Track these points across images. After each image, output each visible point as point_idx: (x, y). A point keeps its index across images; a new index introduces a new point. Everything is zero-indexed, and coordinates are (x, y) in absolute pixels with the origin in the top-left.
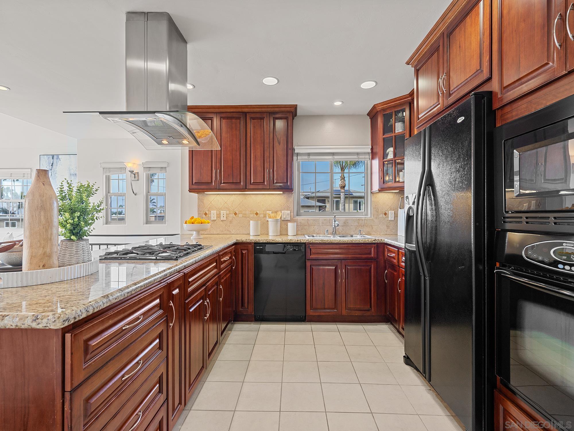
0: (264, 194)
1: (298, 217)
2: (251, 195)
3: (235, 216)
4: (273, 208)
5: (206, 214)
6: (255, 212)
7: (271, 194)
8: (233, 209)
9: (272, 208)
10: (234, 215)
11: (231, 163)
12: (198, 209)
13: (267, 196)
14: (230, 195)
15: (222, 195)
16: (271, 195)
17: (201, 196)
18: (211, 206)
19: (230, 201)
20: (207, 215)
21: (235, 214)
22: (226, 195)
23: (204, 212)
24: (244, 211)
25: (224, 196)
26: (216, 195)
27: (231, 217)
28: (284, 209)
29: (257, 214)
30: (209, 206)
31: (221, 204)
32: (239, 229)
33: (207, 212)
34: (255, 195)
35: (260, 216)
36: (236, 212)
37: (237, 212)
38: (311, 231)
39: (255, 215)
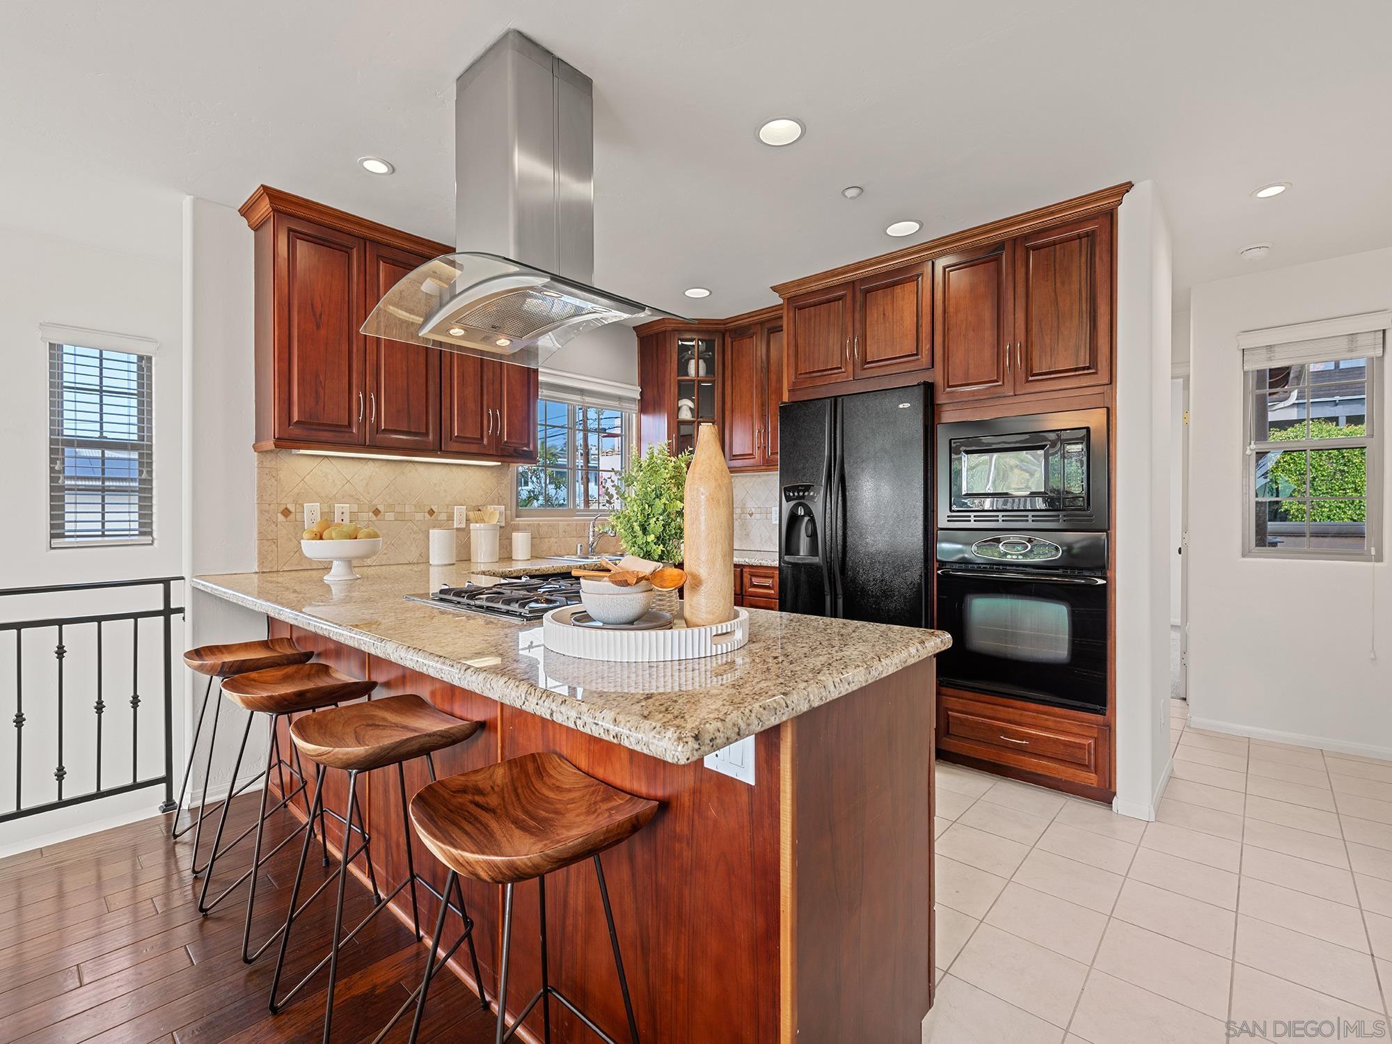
0: (447, 464)
1: (518, 519)
2: (417, 466)
3: (374, 518)
4: (468, 498)
5: (286, 512)
6: (427, 509)
7: (465, 465)
8: (369, 499)
9: (466, 499)
10: (371, 514)
11: (406, 381)
12: (260, 497)
13: (454, 469)
14: (362, 461)
15: (337, 460)
16: (464, 468)
17: (270, 458)
18: (302, 491)
19: (361, 478)
20: (292, 517)
21: (377, 512)
22: (350, 463)
23: (283, 507)
24: (399, 504)
25: (343, 462)
26: (319, 460)
27: (365, 519)
28: (492, 503)
29: (431, 512)
30: (296, 490)
31: (335, 486)
32: (385, 552)
33: (291, 507)
34: (426, 466)
35: (439, 519)
36: (379, 507)
37: (381, 508)
38: (544, 550)
39: (427, 515)
